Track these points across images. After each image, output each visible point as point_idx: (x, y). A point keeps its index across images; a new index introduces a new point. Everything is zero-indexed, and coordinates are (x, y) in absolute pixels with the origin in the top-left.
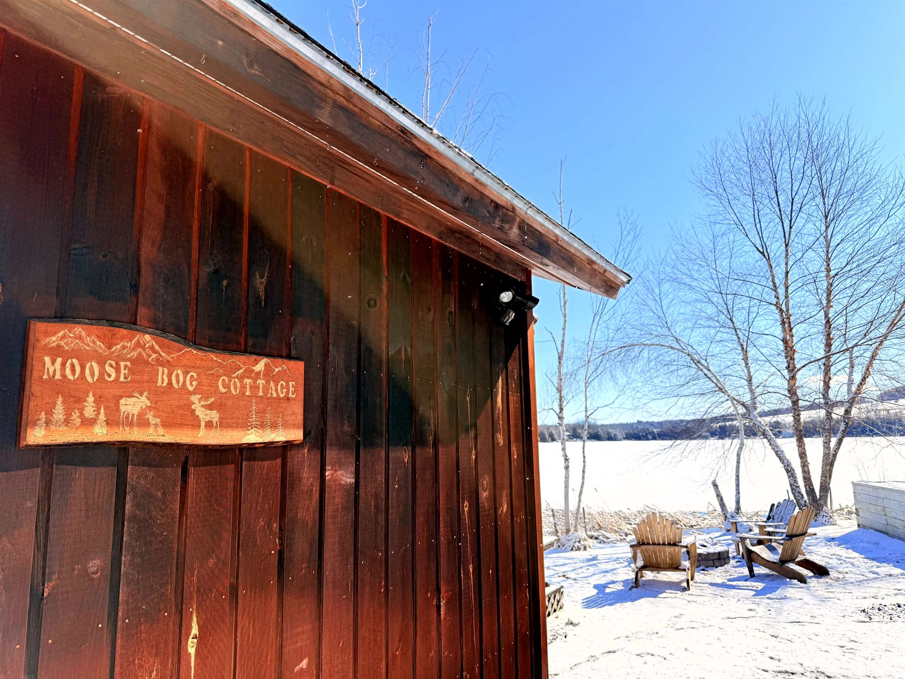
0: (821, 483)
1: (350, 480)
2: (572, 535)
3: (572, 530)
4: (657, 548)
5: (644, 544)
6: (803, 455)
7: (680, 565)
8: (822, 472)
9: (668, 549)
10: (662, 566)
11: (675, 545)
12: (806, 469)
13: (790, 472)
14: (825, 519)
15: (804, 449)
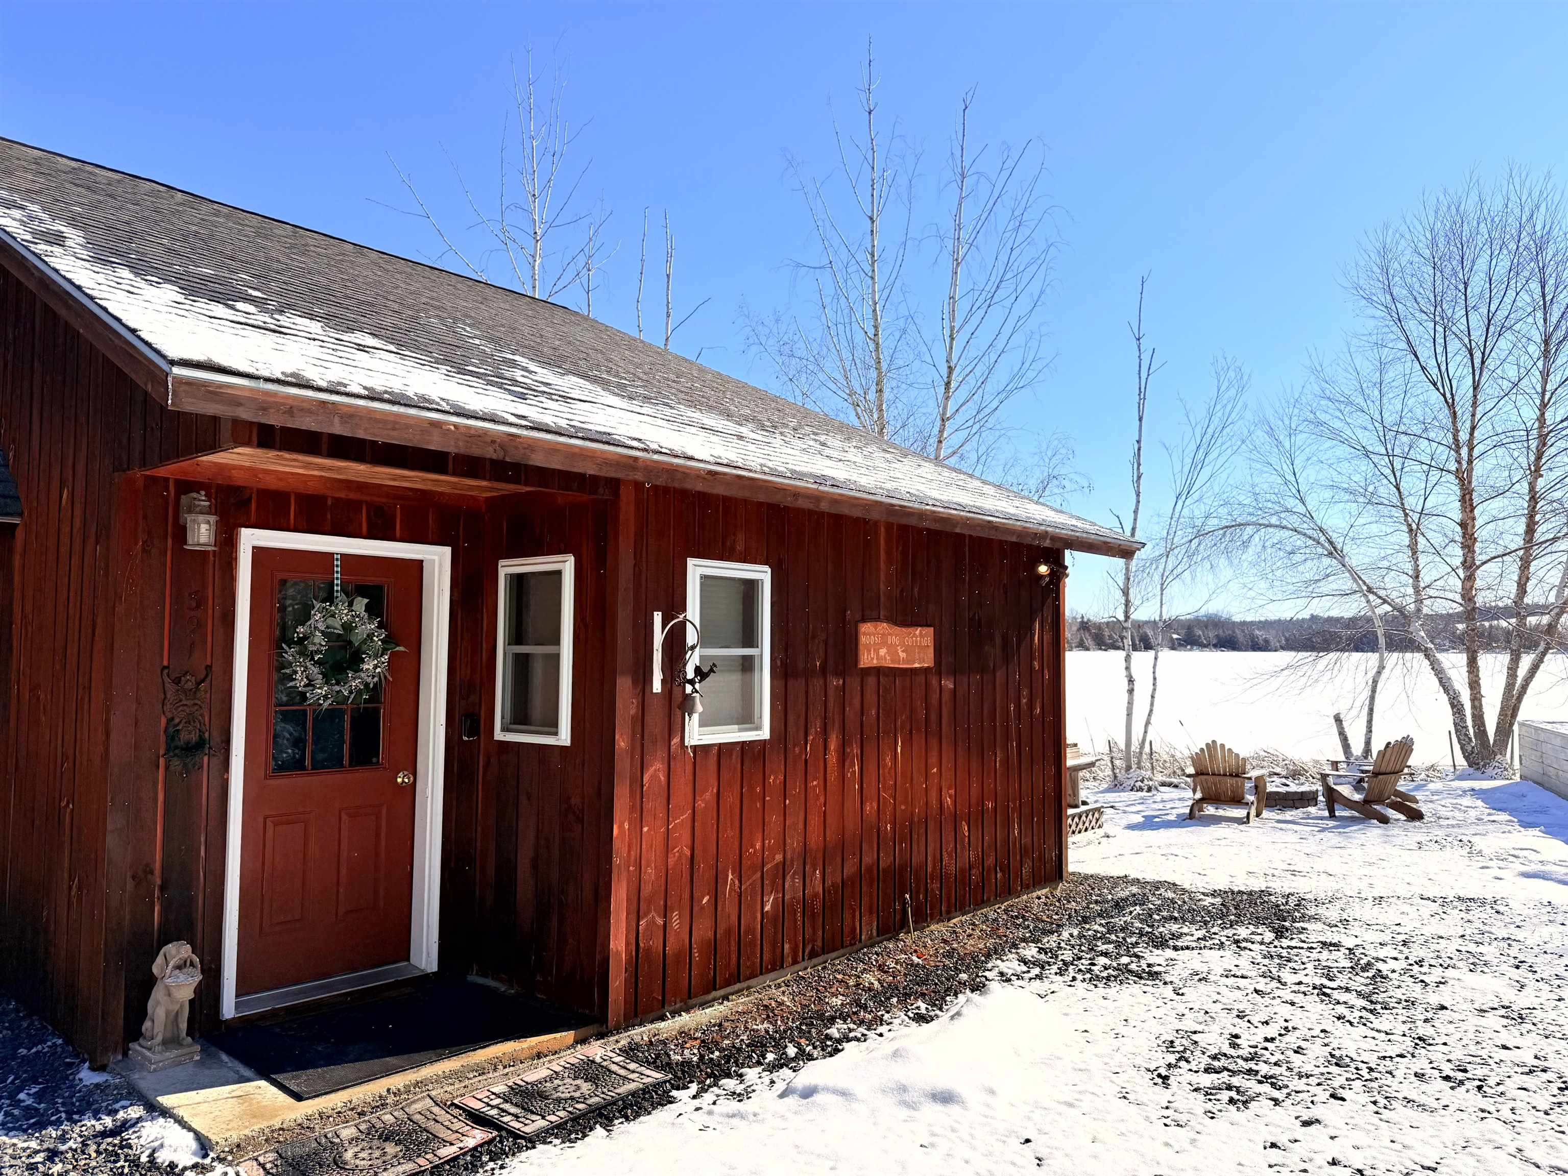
0: (1498, 723)
1: (952, 686)
2: (1134, 773)
3: (1134, 767)
4: (1217, 778)
5: (1202, 774)
6: (1474, 684)
7: (1243, 798)
8: (1501, 708)
9: (1229, 781)
10: (1223, 798)
11: (1237, 776)
12: (1477, 703)
13: (1456, 706)
14: (1497, 770)
15: (1478, 676)
